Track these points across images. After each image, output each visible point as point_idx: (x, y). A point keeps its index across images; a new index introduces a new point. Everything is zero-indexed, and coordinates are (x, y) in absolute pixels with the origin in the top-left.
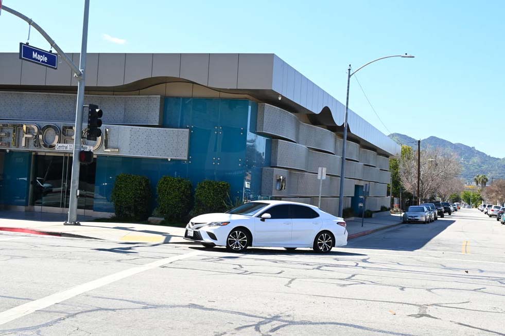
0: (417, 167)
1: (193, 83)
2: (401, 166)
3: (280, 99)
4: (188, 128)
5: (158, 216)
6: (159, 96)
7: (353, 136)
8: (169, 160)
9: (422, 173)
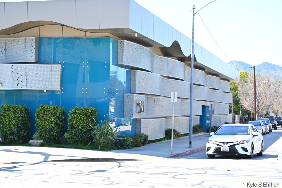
0: (254, 88)
1: (63, 25)
2: (240, 88)
3: (136, 35)
4: (59, 63)
5: (37, 139)
6: (34, 37)
7: (199, 65)
8: (45, 91)
9: (257, 93)
